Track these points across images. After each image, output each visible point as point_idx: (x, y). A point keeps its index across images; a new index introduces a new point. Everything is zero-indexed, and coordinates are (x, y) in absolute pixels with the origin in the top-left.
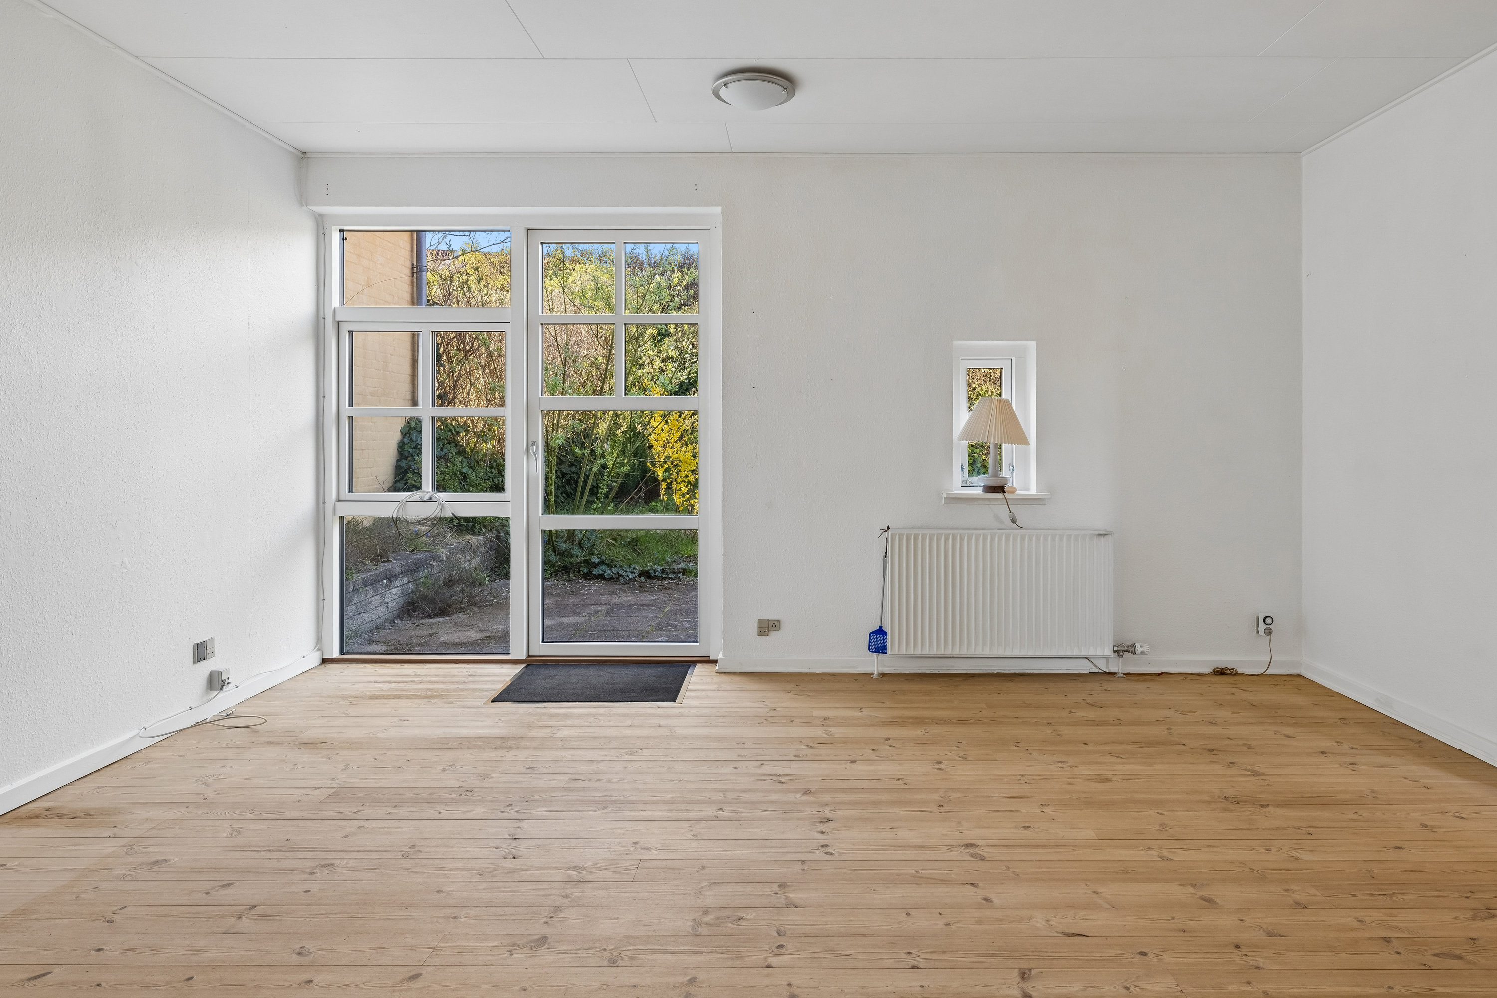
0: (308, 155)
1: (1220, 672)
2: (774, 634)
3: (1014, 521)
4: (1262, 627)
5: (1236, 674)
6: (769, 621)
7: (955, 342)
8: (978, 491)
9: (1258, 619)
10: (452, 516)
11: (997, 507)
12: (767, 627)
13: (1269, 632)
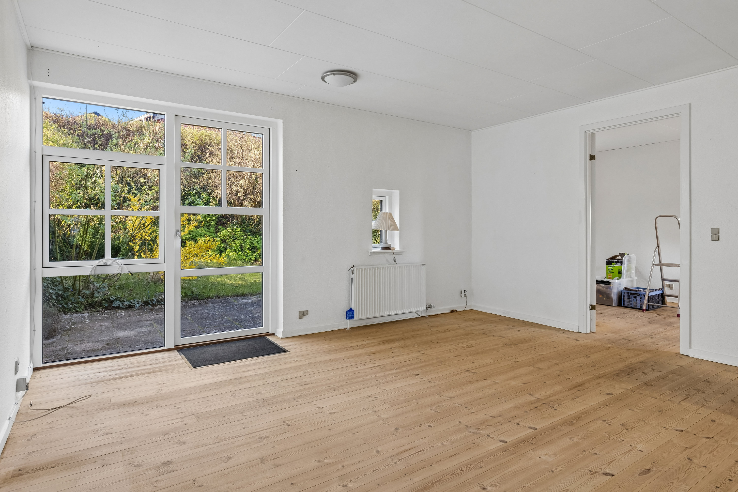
0: (34, 49)
1: (452, 311)
2: (305, 317)
3: (395, 261)
4: (463, 294)
5: (457, 311)
6: (303, 311)
7: (374, 189)
8: (379, 250)
9: (461, 292)
10: (128, 272)
11: (388, 256)
12: (303, 314)
13: (465, 296)
